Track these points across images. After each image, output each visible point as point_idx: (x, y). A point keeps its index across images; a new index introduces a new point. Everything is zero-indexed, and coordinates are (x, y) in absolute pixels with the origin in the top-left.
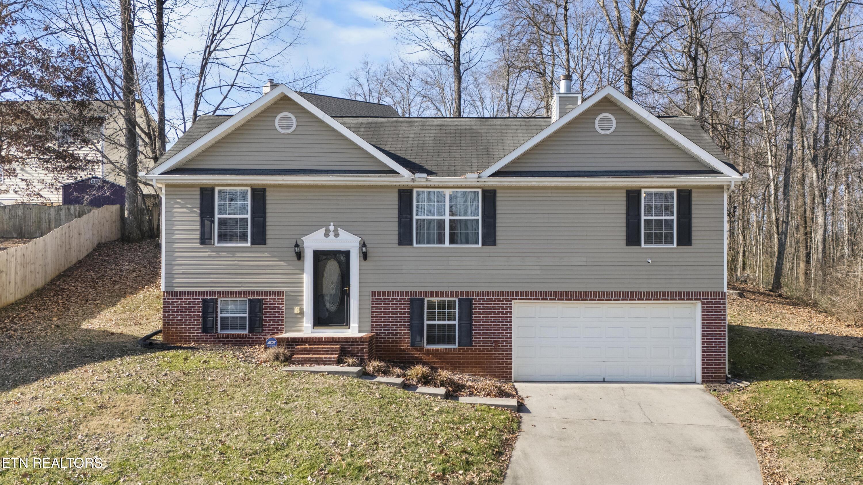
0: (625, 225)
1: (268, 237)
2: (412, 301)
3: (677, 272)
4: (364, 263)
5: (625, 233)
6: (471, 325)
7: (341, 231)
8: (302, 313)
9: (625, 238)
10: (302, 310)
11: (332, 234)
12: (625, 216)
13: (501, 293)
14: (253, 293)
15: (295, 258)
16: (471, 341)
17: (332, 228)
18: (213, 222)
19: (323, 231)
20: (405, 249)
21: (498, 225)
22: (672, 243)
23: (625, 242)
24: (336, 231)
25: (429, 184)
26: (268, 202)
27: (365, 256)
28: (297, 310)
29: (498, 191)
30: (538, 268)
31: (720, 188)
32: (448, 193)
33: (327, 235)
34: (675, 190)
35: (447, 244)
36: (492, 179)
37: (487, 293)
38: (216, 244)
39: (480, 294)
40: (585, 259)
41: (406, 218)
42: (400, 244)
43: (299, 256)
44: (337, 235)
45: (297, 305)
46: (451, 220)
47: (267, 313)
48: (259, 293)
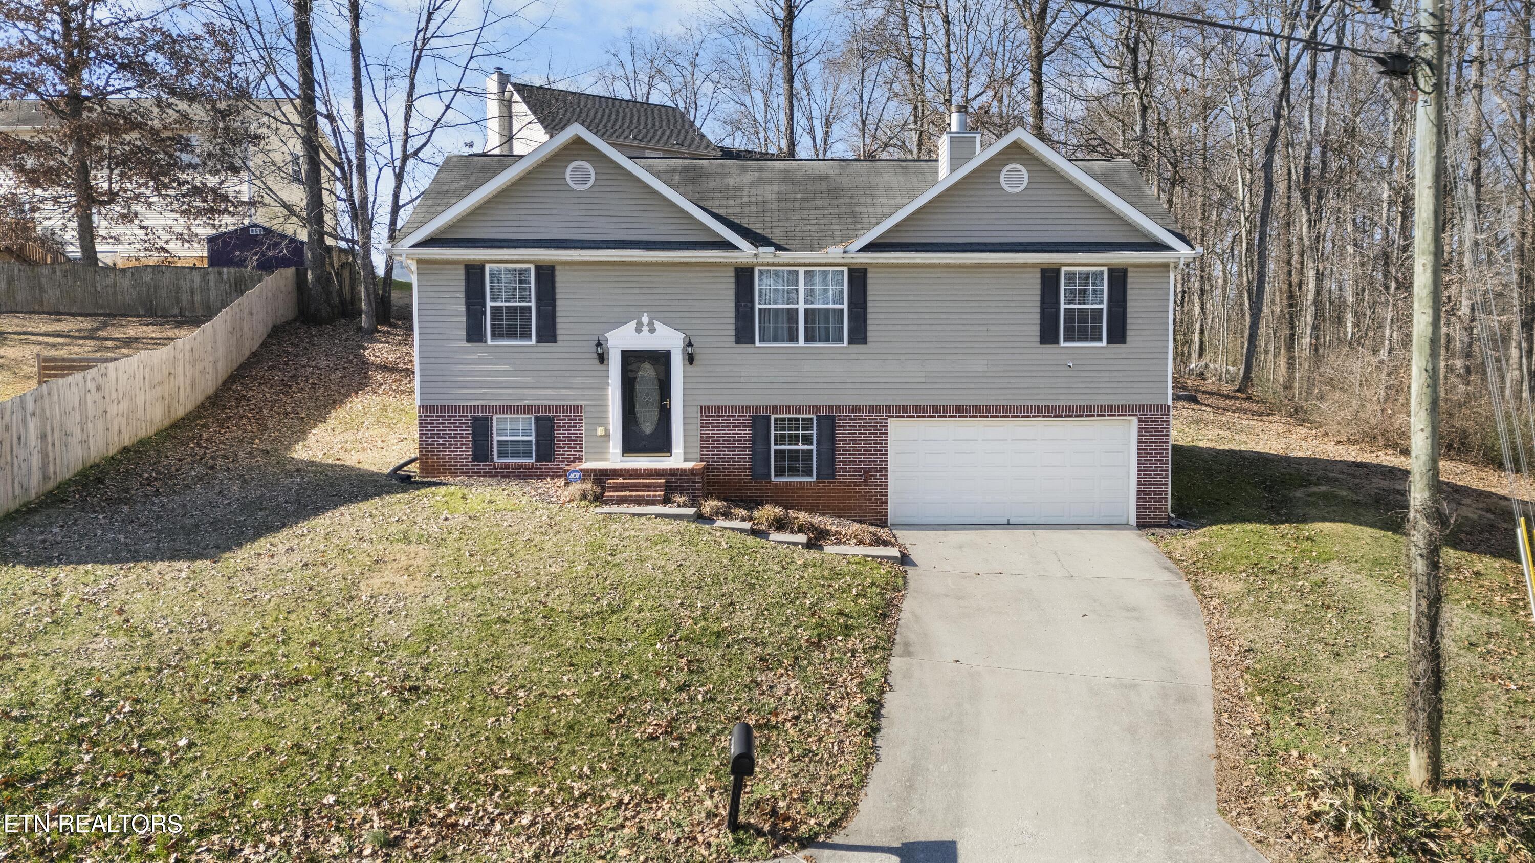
0: (1038, 316)
1: (559, 332)
2: (754, 419)
3: (1107, 379)
4: (690, 368)
5: (1038, 328)
6: (833, 451)
7: (657, 325)
8: (607, 435)
9: (1038, 334)
10: (607, 430)
11: (645, 329)
12: (1039, 304)
13: (874, 408)
14: (540, 408)
15: (597, 362)
16: (834, 472)
17: (645, 320)
18: (484, 313)
19: (633, 324)
20: (745, 348)
21: (869, 316)
22: (1100, 340)
23: (1038, 339)
24: (651, 324)
25: (776, 260)
26: (557, 285)
27: (690, 359)
28: (600, 431)
29: (869, 270)
30: (923, 374)
31: (1166, 266)
32: (801, 270)
33: (638, 330)
34: (1105, 269)
35: (801, 342)
36: (861, 254)
37: (855, 409)
38: (489, 342)
39: (845, 409)
40: (985, 362)
41: (745, 306)
42: (738, 342)
43: (602, 358)
44: (652, 330)
45: (601, 424)
46: (806, 311)
47: (560, 434)
48: (549, 408)
